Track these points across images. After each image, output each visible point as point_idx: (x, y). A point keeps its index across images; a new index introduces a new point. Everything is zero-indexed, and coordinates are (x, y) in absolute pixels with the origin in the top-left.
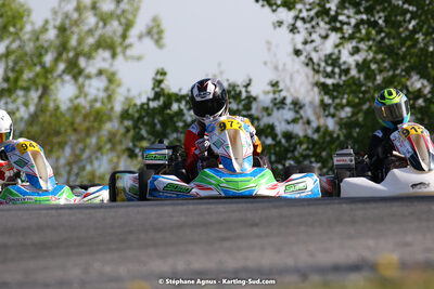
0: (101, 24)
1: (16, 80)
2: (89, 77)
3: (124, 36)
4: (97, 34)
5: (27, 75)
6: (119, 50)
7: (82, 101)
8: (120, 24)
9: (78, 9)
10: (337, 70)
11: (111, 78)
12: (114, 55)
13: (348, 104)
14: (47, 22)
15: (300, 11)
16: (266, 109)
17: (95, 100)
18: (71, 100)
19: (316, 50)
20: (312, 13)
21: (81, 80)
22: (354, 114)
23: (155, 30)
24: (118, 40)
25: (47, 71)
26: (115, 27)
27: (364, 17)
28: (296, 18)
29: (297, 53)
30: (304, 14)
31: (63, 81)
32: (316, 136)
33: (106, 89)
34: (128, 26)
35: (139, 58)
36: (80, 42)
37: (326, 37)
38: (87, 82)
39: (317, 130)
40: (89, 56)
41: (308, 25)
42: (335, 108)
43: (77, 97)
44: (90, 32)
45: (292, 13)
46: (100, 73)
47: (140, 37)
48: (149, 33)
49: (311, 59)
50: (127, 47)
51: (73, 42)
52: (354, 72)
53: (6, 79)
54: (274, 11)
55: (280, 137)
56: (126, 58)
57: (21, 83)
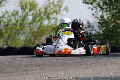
0: (54, 7)
1: (35, 20)
2: (51, 19)
3: (59, 10)
4: (53, 9)
5: (38, 19)
6: (58, 13)
7: (49, 24)
8: (59, 7)
9: (49, 4)
10: (103, 19)
11: (57, 19)
12: (57, 14)
13: (105, 26)
14: (42, 7)
15: (94, 5)
16: (86, 27)
17: (53, 24)
18: (48, 24)
19: (98, 14)
20: (97, 5)
21: (49, 20)
22: (106, 29)
23: (66, 9)
24: (58, 11)
25: (42, 18)
26: (57, 8)
27: (108, 7)
28: (93, 7)
29: (93, 15)
30: (95, 6)
31: (46, 20)
32: (97, 34)
33: (55, 22)
34: (60, 7)
35: (63, 15)
36: (49, 11)
37: (100, 11)
38: (51, 20)
39: (97, 32)
40: (51, 14)
41: (96, 8)
42: (102, 27)
43: (48, 23)
44: (52, 9)
45: (92, 6)
46: (54, 18)
47: (63, 10)
48: (65, 9)
49: (96, 16)
50: (60, 12)
51: (48, 11)
52: (106, 19)
53: (33, 20)
54: (88, 5)
55: (89, 34)
56: (60, 15)
57: (36, 21)
